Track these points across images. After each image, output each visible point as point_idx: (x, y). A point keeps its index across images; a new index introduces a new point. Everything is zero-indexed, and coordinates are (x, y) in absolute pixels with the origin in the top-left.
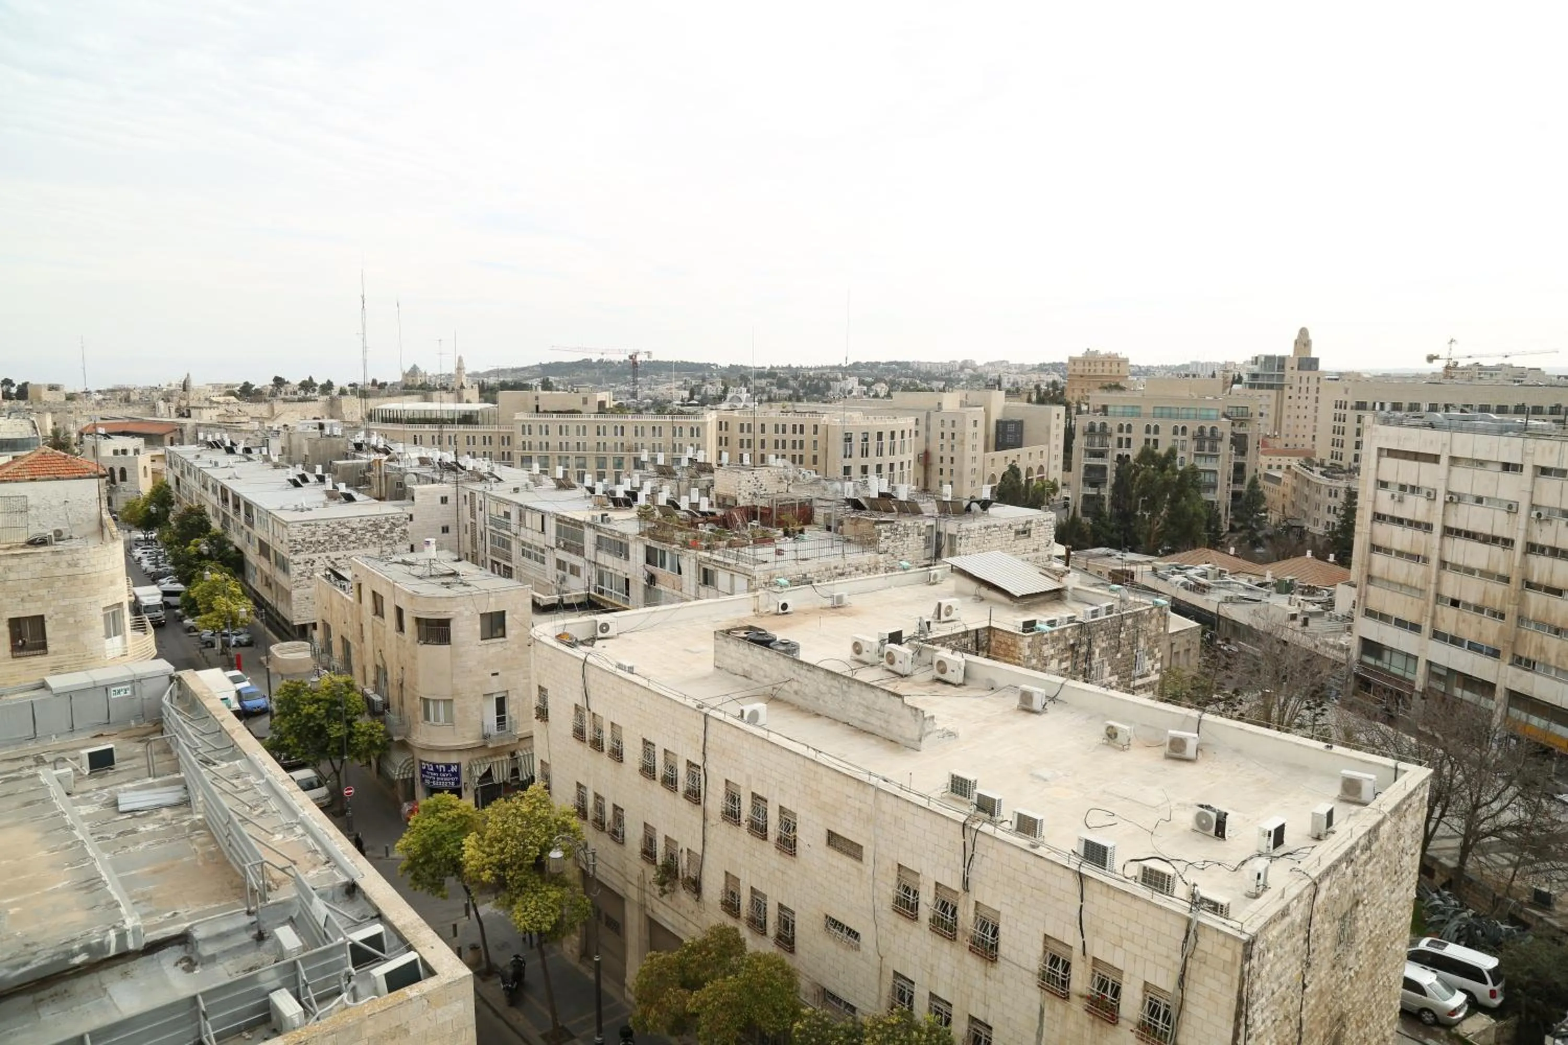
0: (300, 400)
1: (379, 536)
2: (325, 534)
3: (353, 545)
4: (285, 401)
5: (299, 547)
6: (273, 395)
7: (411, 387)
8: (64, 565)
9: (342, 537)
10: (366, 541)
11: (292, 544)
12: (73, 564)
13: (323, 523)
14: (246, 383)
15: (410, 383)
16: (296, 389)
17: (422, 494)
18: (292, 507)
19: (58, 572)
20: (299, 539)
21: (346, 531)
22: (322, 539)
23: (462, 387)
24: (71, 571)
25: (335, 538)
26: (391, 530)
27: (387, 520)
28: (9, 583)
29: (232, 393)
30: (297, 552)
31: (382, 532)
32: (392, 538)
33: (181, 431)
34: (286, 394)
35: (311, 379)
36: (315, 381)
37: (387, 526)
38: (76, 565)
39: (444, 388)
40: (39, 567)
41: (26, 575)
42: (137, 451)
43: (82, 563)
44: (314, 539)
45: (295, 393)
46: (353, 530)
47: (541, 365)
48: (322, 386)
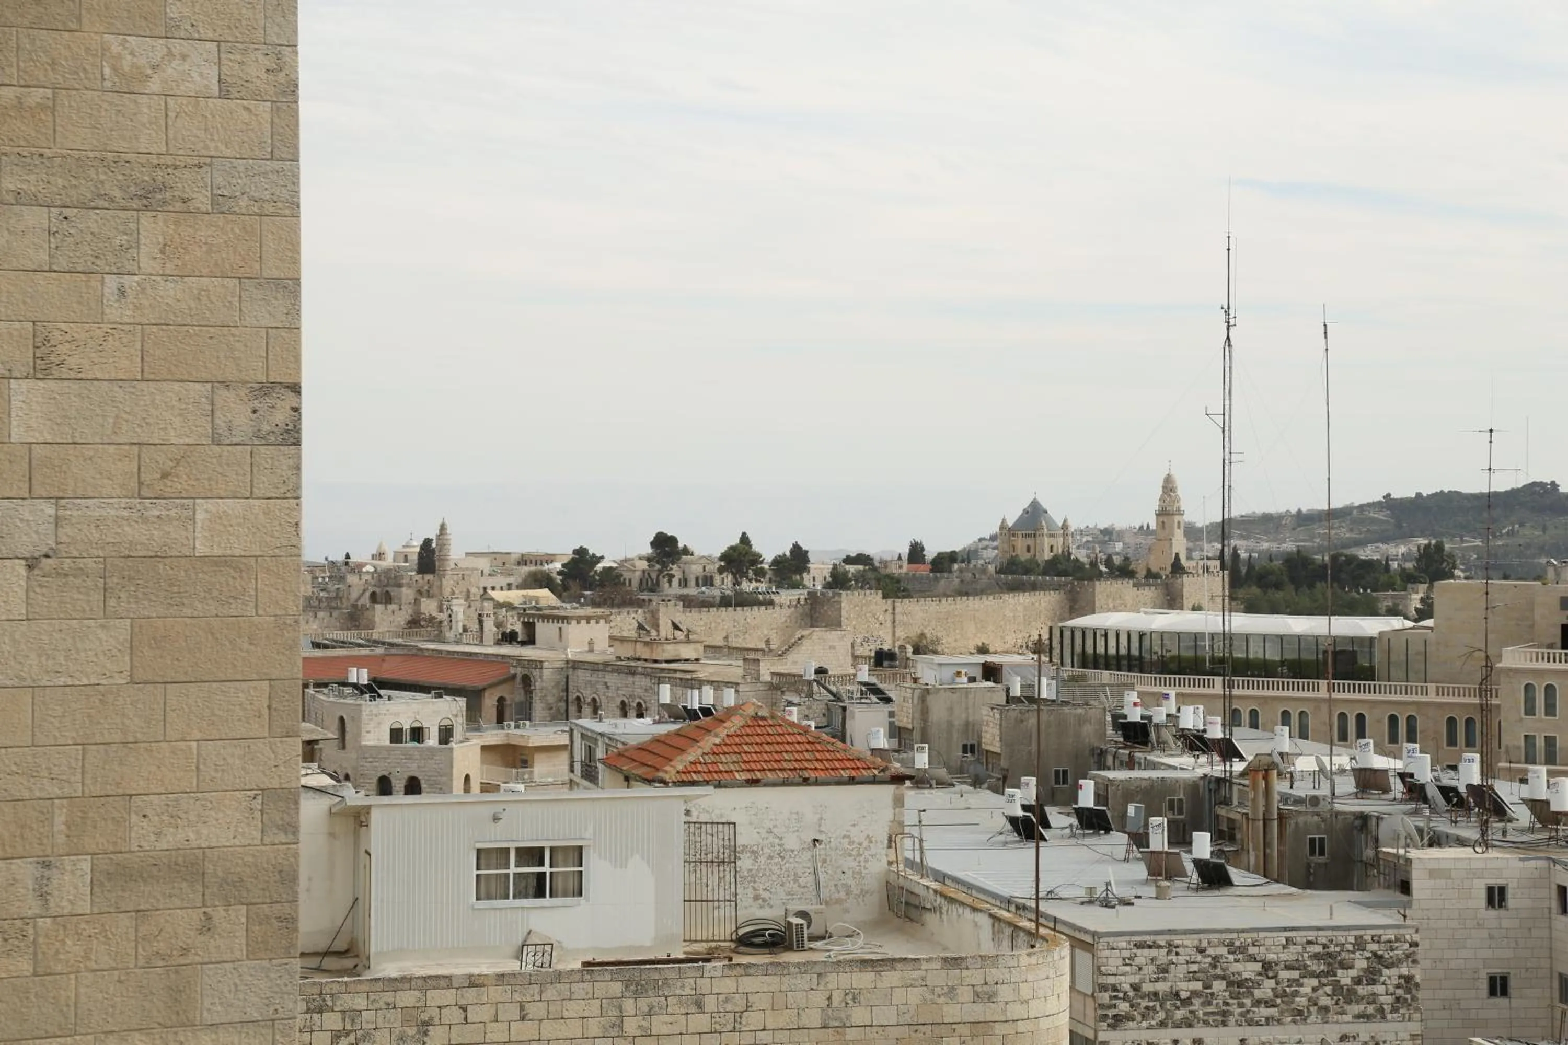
0: (725, 602)
1: (1337, 988)
2: (1192, 976)
3: (1264, 1011)
4: (689, 603)
5: (1123, 1007)
6: (650, 585)
7: (1028, 568)
8: (965, 994)
9: (1237, 985)
10: (1301, 1002)
11: (1105, 997)
12: (984, 996)
13: (1190, 941)
14: (581, 552)
15: (1024, 556)
16: (713, 568)
17: (1434, 874)
18: (1082, 893)
19: (952, 1013)
20: (1125, 983)
21: (1249, 970)
22: (1185, 988)
23: (1177, 568)
24: (979, 1012)
25: (1218, 986)
26: (1371, 976)
27: (1360, 944)
28: (851, 1034)
29: (540, 580)
30: (1117, 1021)
31: (1345, 977)
32: (1372, 999)
33: (527, 681)
34: (684, 583)
35: (744, 539)
36: (757, 547)
37: (1361, 964)
38: (991, 998)
39: (1123, 571)
40: (914, 996)
41: (887, 1015)
42: (446, 735)
43: (1005, 993)
44: (1162, 987)
45: (708, 581)
46: (1267, 966)
47: (1389, 503)
48: (778, 562)
